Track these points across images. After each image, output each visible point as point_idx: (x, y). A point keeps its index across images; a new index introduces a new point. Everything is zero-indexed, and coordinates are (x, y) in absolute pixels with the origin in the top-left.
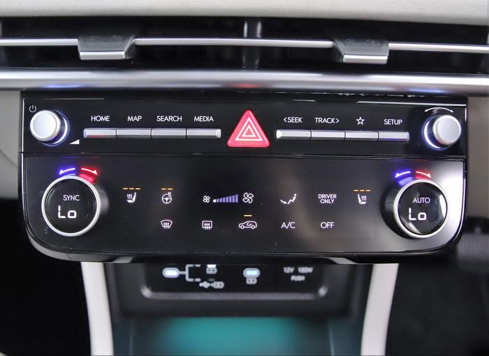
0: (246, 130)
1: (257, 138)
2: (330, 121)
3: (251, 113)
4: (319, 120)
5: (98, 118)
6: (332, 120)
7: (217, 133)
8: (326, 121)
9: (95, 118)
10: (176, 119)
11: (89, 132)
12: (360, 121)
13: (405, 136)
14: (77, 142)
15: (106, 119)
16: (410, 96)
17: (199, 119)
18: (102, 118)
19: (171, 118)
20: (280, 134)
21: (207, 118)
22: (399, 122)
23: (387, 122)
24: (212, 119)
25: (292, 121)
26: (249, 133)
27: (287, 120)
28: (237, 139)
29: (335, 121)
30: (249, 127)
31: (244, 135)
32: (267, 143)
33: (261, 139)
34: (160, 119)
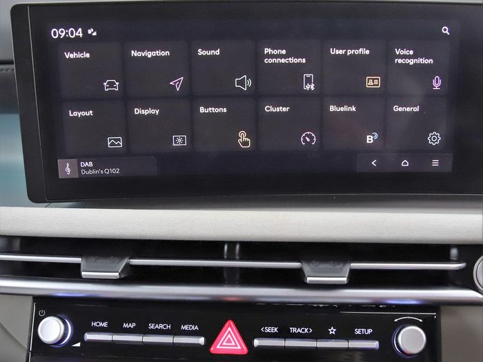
0: (227, 339)
1: (236, 346)
2: (303, 330)
3: (232, 323)
4: (294, 330)
5: (98, 324)
6: (306, 330)
7: (201, 341)
8: (300, 331)
9: (95, 324)
10: (165, 327)
11: (89, 337)
12: (332, 331)
13: (374, 344)
14: (78, 345)
15: (105, 325)
16: (381, 306)
17: (185, 327)
18: (101, 324)
19: (161, 326)
20: (257, 342)
21: (193, 327)
22: (370, 331)
23: (358, 332)
24: (197, 328)
25: (268, 331)
26: (229, 341)
27: (264, 329)
28: (218, 347)
29: (309, 330)
30: (229, 336)
31: (224, 344)
32: (245, 350)
33: (239, 347)
34: (152, 326)
